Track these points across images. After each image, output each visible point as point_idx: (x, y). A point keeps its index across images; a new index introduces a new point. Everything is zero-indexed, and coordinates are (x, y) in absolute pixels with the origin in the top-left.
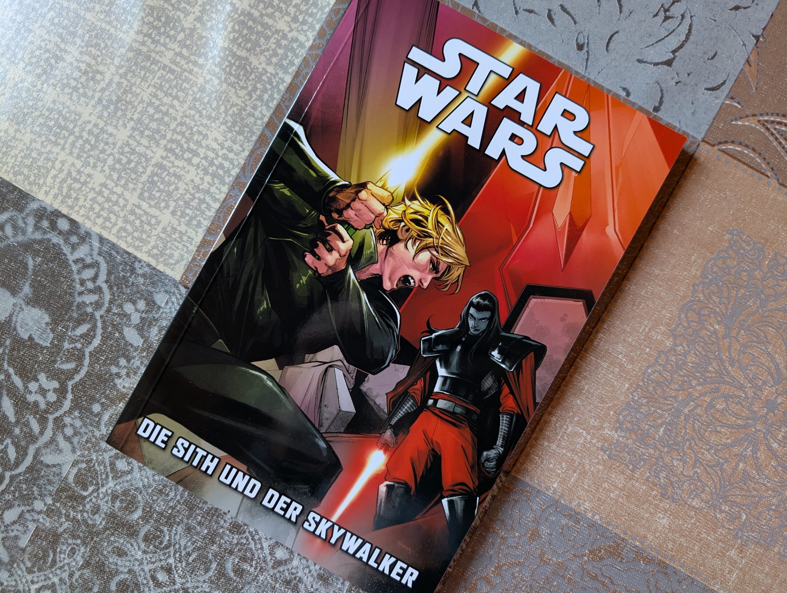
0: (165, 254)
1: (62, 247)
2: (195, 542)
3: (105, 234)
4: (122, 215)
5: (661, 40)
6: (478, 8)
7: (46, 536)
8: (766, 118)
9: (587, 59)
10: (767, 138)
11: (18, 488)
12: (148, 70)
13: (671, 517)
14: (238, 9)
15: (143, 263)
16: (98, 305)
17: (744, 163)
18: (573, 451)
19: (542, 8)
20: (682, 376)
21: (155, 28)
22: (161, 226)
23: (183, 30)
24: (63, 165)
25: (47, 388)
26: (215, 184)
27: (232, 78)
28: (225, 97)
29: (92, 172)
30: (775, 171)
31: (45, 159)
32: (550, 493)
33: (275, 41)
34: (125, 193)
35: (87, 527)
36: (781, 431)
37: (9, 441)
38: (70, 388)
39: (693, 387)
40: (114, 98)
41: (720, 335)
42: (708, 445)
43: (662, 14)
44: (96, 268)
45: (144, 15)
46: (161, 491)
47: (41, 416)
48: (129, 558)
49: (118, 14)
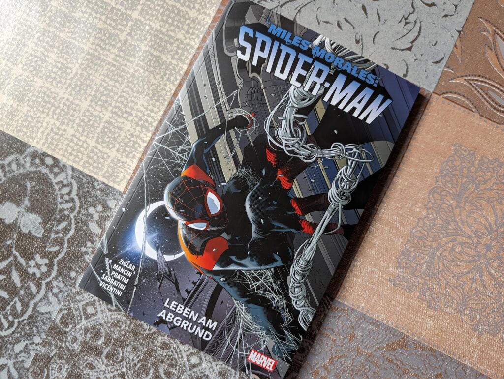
0: (114, 176)
1: (49, 175)
2: (139, 356)
3: (75, 166)
4: (86, 153)
5: (404, 36)
7: (42, 359)
8: (469, 78)
9: (362, 48)
10: (470, 89)
11: (23, 329)
12: (99, 65)
13: (435, 320)
14: (153, 28)
15: (99, 182)
16: (72, 210)
17: (459, 104)
18: (372, 283)
19: (333, 20)
20: (433, 233)
21: (103, 41)
22: (111, 159)
23: (120, 41)
24: (48, 125)
25: (41, 264)
26: (143, 132)
27: (151, 68)
28: (148, 79)
29: (66, 128)
30: (477, 108)
31: (36, 122)
32: (360, 310)
33: (176, 45)
34: (87, 140)
35: (69, 352)
36: (495, 263)
37: (16, 299)
38: (55, 263)
39: (441, 239)
40: (79, 83)
41: (454, 207)
42: (452, 274)
43: (403, 21)
44: (70, 187)
45: (96, 34)
46: (116, 325)
47: (38, 282)
48: (97, 370)
49: (80, 33)
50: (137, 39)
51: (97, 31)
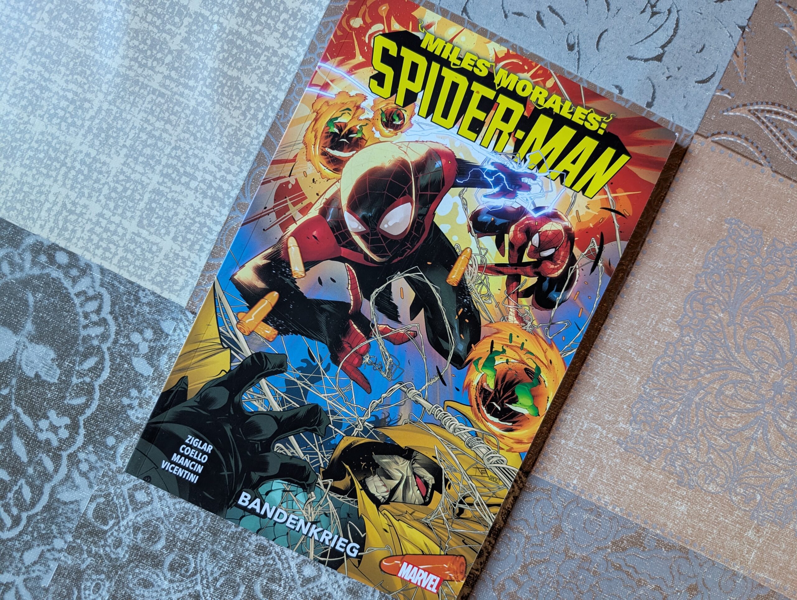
0: (170, 281)
1: (63, 281)
2: (221, 567)
3: (106, 265)
4: (122, 244)
5: (650, 36)
6: (467, 14)
7: (68, 574)
8: (756, 107)
9: (579, 59)
10: (758, 127)
11: (36, 528)
12: (137, 95)
13: (689, 504)
14: (225, 28)
15: (147, 291)
16: (104, 337)
17: (738, 153)
18: (590, 447)
19: (530, 10)
20: (690, 366)
21: (141, 51)
22: (163, 253)
23: (170, 52)
24: (57, 198)
25: (58, 425)
26: (215, 207)
27: (225, 99)
28: (219, 118)
29: (87, 202)
30: (768, 159)
31: (37, 193)
32: (570, 489)
33: (265, 58)
34: (124, 221)
35: (110, 562)
36: (788, 412)
37: (22, 481)
38: (81, 423)
39: (702, 376)
40: (105, 126)
41: (724, 323)
42: (719, 430)
43: (649, 10)
44: (99, 300)
45: (129, 39)
46: (183, 520)
47: (55, 454)
48: (156, 588)
49: (102, 39)
50: (199, 49)
51: (131, 35)
